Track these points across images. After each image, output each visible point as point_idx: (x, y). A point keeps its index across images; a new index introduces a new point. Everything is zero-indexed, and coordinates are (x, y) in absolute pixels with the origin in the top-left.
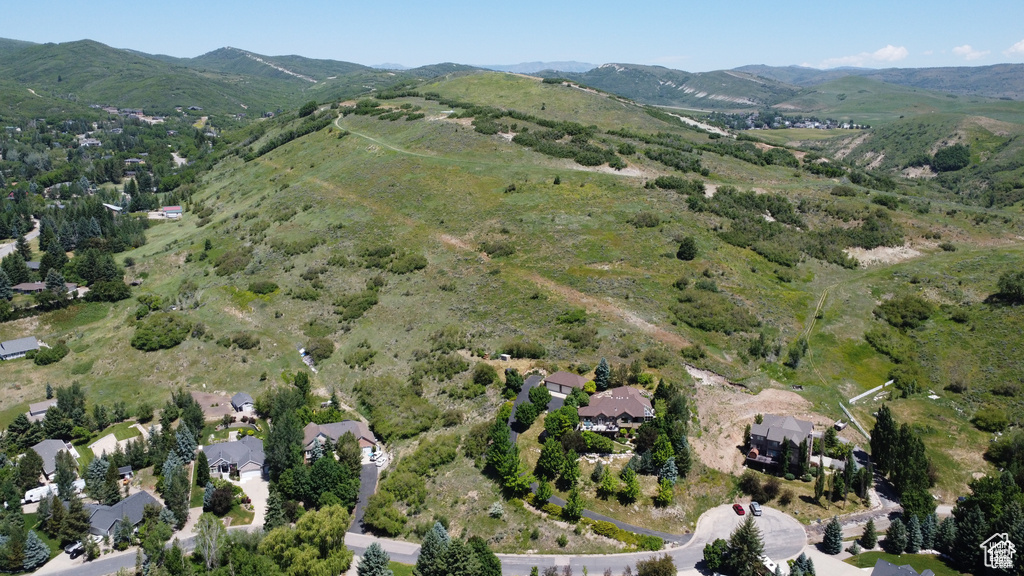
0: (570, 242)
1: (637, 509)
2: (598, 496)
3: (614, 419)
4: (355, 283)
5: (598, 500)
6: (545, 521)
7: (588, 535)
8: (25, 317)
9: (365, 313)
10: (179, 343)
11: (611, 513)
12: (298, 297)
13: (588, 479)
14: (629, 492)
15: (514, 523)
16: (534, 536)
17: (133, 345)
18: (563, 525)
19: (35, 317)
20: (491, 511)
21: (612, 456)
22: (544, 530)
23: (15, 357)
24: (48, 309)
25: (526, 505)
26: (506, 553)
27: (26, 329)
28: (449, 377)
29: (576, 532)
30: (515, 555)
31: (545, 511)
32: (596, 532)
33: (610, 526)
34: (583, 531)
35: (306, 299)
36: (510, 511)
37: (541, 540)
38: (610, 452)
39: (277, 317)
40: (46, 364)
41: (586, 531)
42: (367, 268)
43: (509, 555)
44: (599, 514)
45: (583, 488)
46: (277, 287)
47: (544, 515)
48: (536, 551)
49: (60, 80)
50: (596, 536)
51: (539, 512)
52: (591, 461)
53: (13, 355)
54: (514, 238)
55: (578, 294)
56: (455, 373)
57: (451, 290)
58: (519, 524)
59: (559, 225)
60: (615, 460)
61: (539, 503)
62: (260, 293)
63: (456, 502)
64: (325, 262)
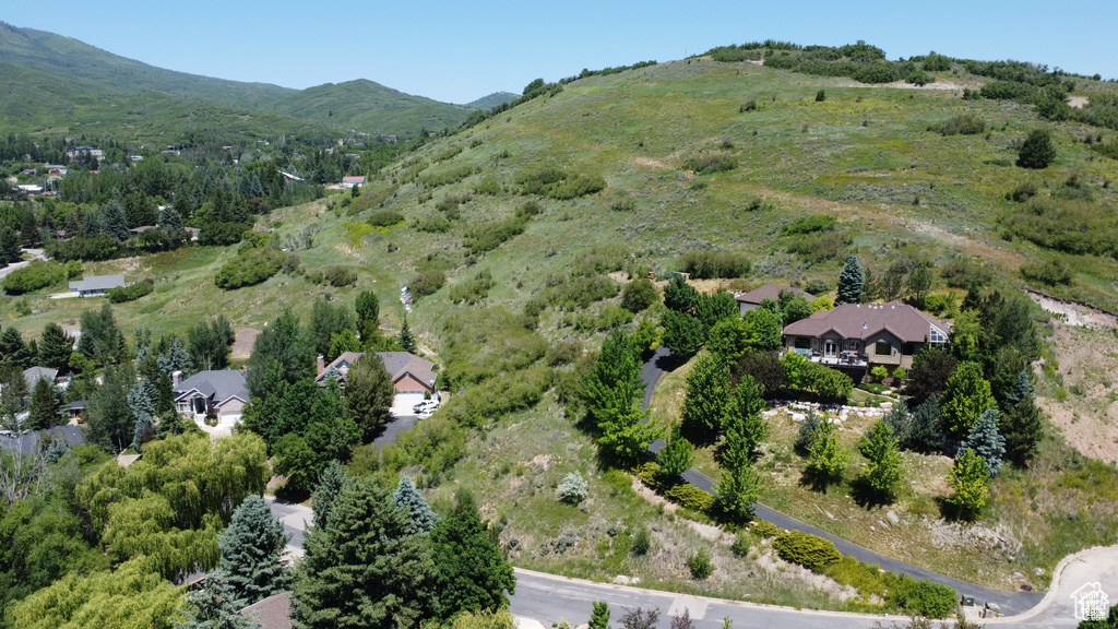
0: (827, 153)
1: (895, 519)
2: (804, 482)
3: (860, 345)
4: (503, 212)
5: (802, 490)
6: (671, 519)
7: (764, 561)
8: (127, 257)
9: (502, 245)
10: (265, 280)
11: (828, 521)
12: (424, 229)
13: (786, 450)
14: (877, 475)
15: (601, 517)
16: (641, 549)
17: (222, 287)
18: (709, 531)
19: (138, 257)
20: (562, 488)
21: (846, 409)
22: (660, 538)
23: (94, 295)
24: (155, 249)
25: (637, 485)
26: (571, 575)
27: (124, 269)
28: (584, 306)
29: (739, 551)
30: (587, 583)
31: (673, 499)
32: (783, 556)
33: (820, 546)
34: (753, 550)
35: (433, 231)
36: (601, 495)
37: (654, 557)
38: (843, 401)
39: (390, 251)
40: (119, 302)
41: (762, 550)
42: (523, 194)
43: (575, 581)
44: (800, 521)
45: (770, 466)
46: (402, 219)
47: (670, 507)
48: (635, 580)
49: (331, 115)
50: (782, 563)
51: (660, 499)
52: (800, 417)
53: (92, 292)
54: (738, 154)
55: (827, 204)
56: (595, 300)
57: (628, 209)
58: (614, 520)
59: (813, 136)
60: (852, 418)
61: (666, 483)
62: (379, 225)
63: (506, 471)
64: (472, 191)
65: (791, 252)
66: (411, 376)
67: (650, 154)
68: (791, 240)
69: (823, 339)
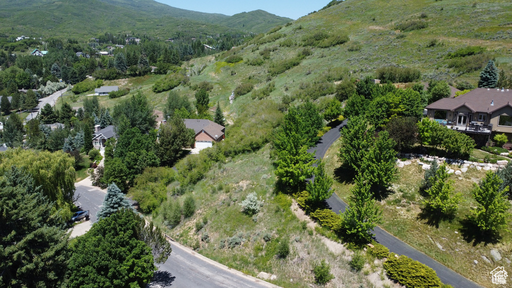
0: (487, 17)
1: (498, 257)
2: (422, 216)
3: (486, 117)
4: (291, 54)
5: (419, 223)
6: (311, 234)
7: (374, 278)
8: (123, 78)
9: (287, 71)
10: (173, 88)
11: (438, 251)
12: (251, 64)
13: (413, 190)
14: (485, 217)
15: (264, 227)
16: (284, 254)
17: (155, 92)
18: (335, 247)
19: (127, 79)
20: (244, 204)
21: (467, 163)
22: (298, 247)
23: (104, 95)
24: (135, 75)
25: (294, 206)
26: (231, 267)
27: (120, 84)
29: (355, 266)
30: (240, 274)
31: (315, 219)
32: (390, 276)
33: (423, 272)
34: (367, 267)
35: (255, 65)
36: (269, 210)
37: (291, 261)
38: (466, 157)
39: (232, 75)
40: (112, 98)
41: (373, 270)
42: (304, 46)
43: (233, 271)
44: (413, 248)
45: (397, 202)
46: (242, 59)
47: (312, 225)
48: (274, 277)
50: (388, 282)
51: (308, 218)
52: (426, 166)
53: (104, 93)
54: (429, 20)
56: (321, 95)
57: (357, 50)
58: (271, 229)
59: (479, 9)
60: (471, 170)
61: (314, 206)
62: (230, 62)
63: (221, 189)
64: (279, 45)
65: (450, 67)
66: (205, 132)
67: (377, 24)
68: (450, 61)
69: (456, 112)
